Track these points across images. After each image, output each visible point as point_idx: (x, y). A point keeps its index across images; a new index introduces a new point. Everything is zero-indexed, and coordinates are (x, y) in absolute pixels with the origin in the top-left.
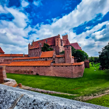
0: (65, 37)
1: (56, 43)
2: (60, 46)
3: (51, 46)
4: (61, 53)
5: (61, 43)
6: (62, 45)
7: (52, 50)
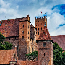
0: (41, 21)
1: (21, 33)
2: (28, 40)
3: (9, 38)
4: (30, 56)
5: (32, 34)
6: (32, 38)
7: (9, 47)
